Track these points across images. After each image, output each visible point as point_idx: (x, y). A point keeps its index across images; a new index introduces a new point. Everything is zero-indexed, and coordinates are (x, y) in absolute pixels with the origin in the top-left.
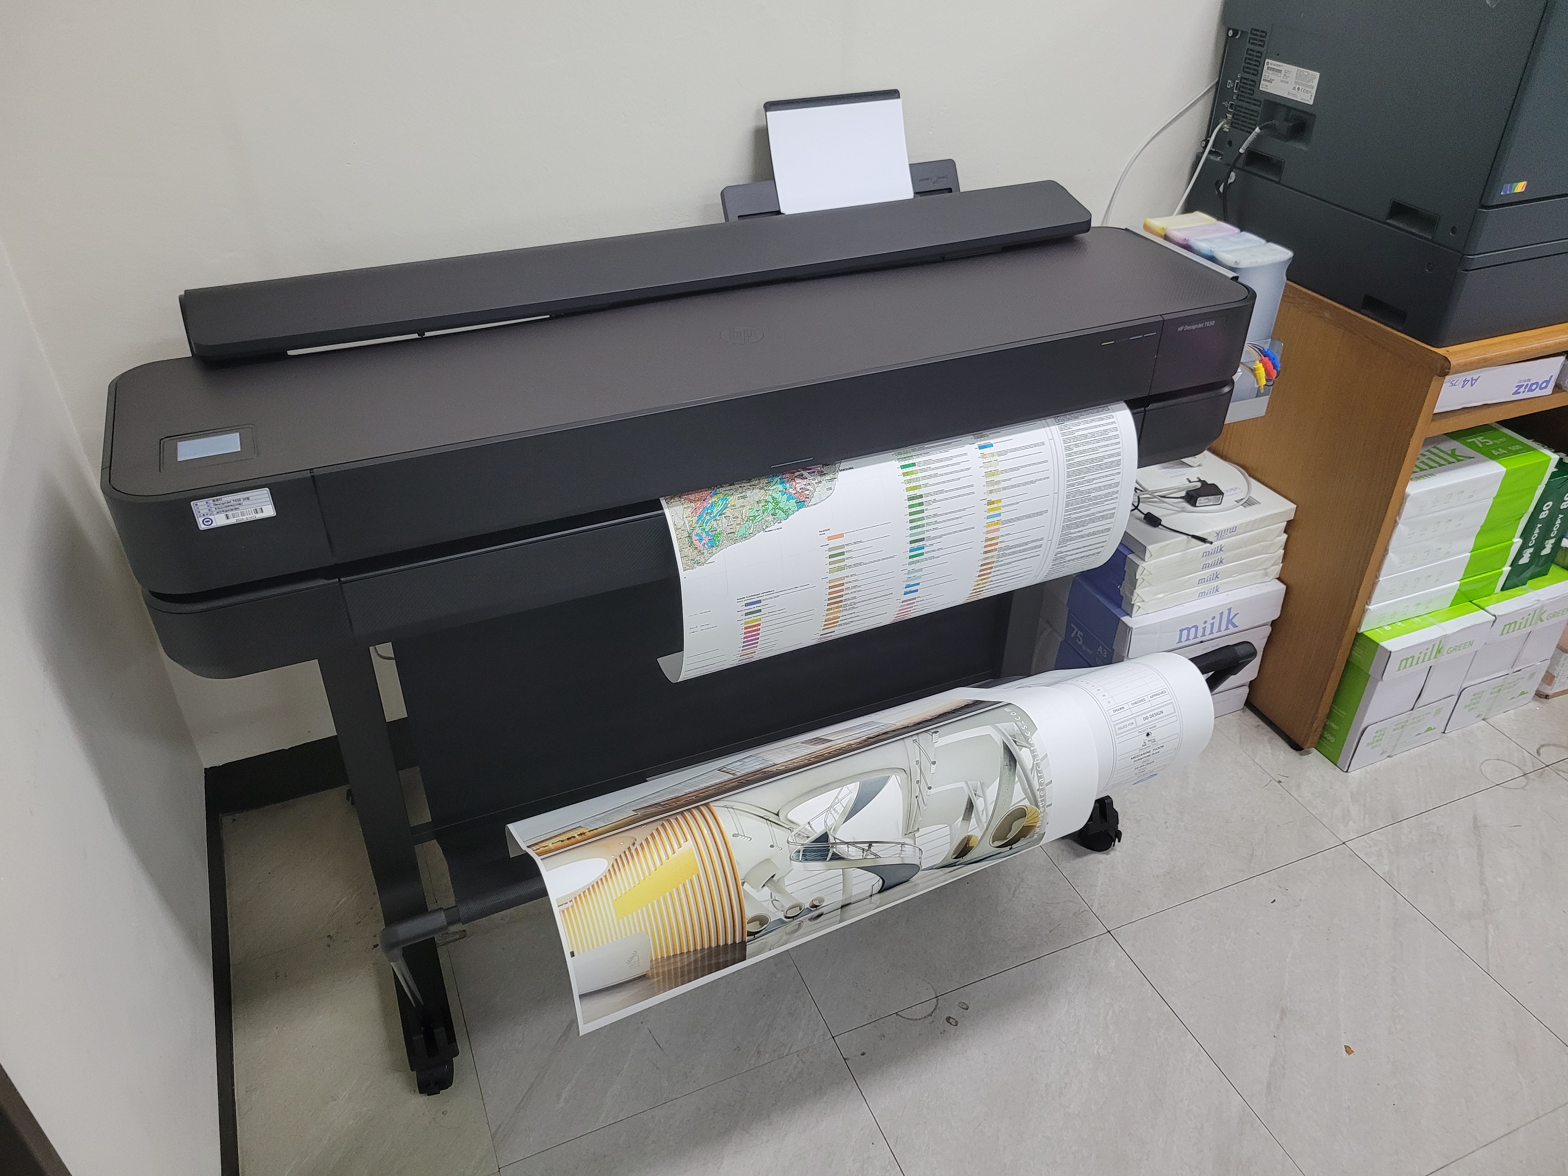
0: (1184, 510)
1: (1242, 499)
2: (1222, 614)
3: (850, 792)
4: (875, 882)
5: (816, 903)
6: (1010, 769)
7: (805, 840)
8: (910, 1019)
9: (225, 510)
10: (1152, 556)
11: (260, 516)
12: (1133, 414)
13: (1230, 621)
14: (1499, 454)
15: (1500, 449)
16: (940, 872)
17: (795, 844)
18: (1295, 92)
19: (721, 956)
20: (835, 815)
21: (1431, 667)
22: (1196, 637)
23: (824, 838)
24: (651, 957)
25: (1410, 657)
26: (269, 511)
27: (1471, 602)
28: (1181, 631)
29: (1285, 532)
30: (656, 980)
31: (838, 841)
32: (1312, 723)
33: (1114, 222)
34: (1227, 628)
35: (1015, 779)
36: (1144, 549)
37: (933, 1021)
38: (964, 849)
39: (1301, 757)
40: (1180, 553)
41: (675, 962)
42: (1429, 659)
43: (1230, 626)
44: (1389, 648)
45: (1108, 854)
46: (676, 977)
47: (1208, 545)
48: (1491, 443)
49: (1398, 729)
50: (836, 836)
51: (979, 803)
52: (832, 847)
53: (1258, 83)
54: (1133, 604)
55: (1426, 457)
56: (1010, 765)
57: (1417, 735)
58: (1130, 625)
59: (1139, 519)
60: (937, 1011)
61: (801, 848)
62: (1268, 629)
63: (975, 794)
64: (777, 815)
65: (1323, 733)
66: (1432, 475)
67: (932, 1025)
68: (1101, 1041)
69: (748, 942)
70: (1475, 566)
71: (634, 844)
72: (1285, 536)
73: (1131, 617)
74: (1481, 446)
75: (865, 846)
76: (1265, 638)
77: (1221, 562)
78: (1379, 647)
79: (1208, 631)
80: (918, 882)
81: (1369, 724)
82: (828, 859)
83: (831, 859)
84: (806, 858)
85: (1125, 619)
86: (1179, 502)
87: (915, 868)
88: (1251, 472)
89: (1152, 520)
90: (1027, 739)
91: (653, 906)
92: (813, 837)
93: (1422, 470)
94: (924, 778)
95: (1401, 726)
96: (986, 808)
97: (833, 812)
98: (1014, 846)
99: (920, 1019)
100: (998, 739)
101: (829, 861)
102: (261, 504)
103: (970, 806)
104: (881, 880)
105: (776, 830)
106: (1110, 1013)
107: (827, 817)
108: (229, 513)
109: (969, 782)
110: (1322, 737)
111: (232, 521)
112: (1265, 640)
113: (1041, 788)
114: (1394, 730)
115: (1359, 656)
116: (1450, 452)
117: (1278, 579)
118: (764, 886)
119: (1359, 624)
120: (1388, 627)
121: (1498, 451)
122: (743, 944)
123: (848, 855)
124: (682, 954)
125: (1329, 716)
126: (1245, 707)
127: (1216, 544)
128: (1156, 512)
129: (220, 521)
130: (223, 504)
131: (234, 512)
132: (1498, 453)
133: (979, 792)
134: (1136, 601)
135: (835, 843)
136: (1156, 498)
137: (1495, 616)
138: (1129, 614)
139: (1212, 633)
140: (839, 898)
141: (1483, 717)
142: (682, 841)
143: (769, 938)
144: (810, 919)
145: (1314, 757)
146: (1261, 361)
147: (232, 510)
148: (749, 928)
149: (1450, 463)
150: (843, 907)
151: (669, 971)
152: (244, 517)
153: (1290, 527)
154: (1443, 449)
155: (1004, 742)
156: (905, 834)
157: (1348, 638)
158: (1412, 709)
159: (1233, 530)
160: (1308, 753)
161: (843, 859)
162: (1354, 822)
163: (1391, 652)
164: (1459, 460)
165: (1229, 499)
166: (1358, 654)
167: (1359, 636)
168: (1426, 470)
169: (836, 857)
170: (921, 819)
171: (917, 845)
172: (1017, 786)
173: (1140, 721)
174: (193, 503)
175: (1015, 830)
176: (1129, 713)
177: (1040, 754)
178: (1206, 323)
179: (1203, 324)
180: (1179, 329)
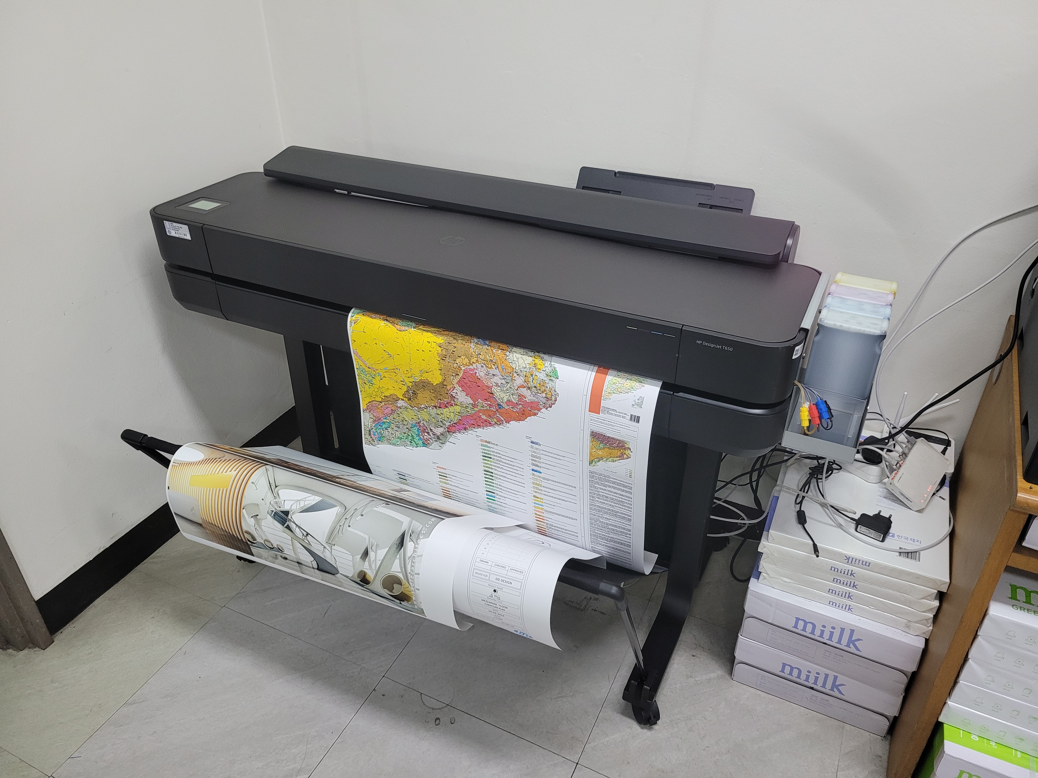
2: (842, 629)
3: (314, 499)
4: (312, 560)
5: (280, 548)
6: (397, 548)
7: (278, 508)
9: (175, 229)
10: (773, 539)
13: (852, 642)
16: (354, 585)
17: (273, 506)
19: (238, 542)
20: (298, 506)
22: (813, 633)
23: (286, 513)
26: (189, 237)
28: (798, 619)
31: (292, 520)
34: (848, 646)
35: (397, 555)
37: (430, 713)
38: (364, 579)
41: (214, 528)
43: (853, 646)
44: (947, 749)
50: (292, 517)
51: (372, 555)
52: (289, 521)
56: (398, 546)
60: (439, 711)
61: (274, 510)
63: (371, 548)
64: (276, 486)
69: (250, 545)
71: (220, 458)
73: (758, 581)
75: (305, 533)
79: (826, 636)
80: (337, 579)
84: (275, 517)
86: (845, 520)
87: (335, 569)
89: (801, 517)
90: (418, 538)
91: (204, 490)
92: (282, 509)
94: (351, 519)
96: (376, 561)
97: (298, 503)
98: (401, 602)
99: (427, 706)
100: (404, 527)
101: (285, 527)
103: (367, 553)
104: (315, 563)
105: (270, 493)
107: (294, 503)
109: (371, 538)
118: (252, 517)
122: (247, 544)
123: (296, 532)
124: (215, 525)
126: (887, 737)
133: (374, 548)
134: (762, 570)
139: (830, 640)
140: (292, 555)
143: (262, 552)
144: (281, 557)
146: (809, 407)
148: (247, 536)
150: (298, 563)
155: (404, 532)
156: (327, 542)
163: (945, 753)
165: (894, 542)
167: (939, 722)
169: (288, 527)
170: (337, 540)
171: (333, 554)
172: (397, 561)
173: (493, 578)
174: (164, 221)
175: (397, 590)
176: (489, 568)
177: (419, 552)
178: (724, 347)
179: (721, 346)
180: (697, 342)
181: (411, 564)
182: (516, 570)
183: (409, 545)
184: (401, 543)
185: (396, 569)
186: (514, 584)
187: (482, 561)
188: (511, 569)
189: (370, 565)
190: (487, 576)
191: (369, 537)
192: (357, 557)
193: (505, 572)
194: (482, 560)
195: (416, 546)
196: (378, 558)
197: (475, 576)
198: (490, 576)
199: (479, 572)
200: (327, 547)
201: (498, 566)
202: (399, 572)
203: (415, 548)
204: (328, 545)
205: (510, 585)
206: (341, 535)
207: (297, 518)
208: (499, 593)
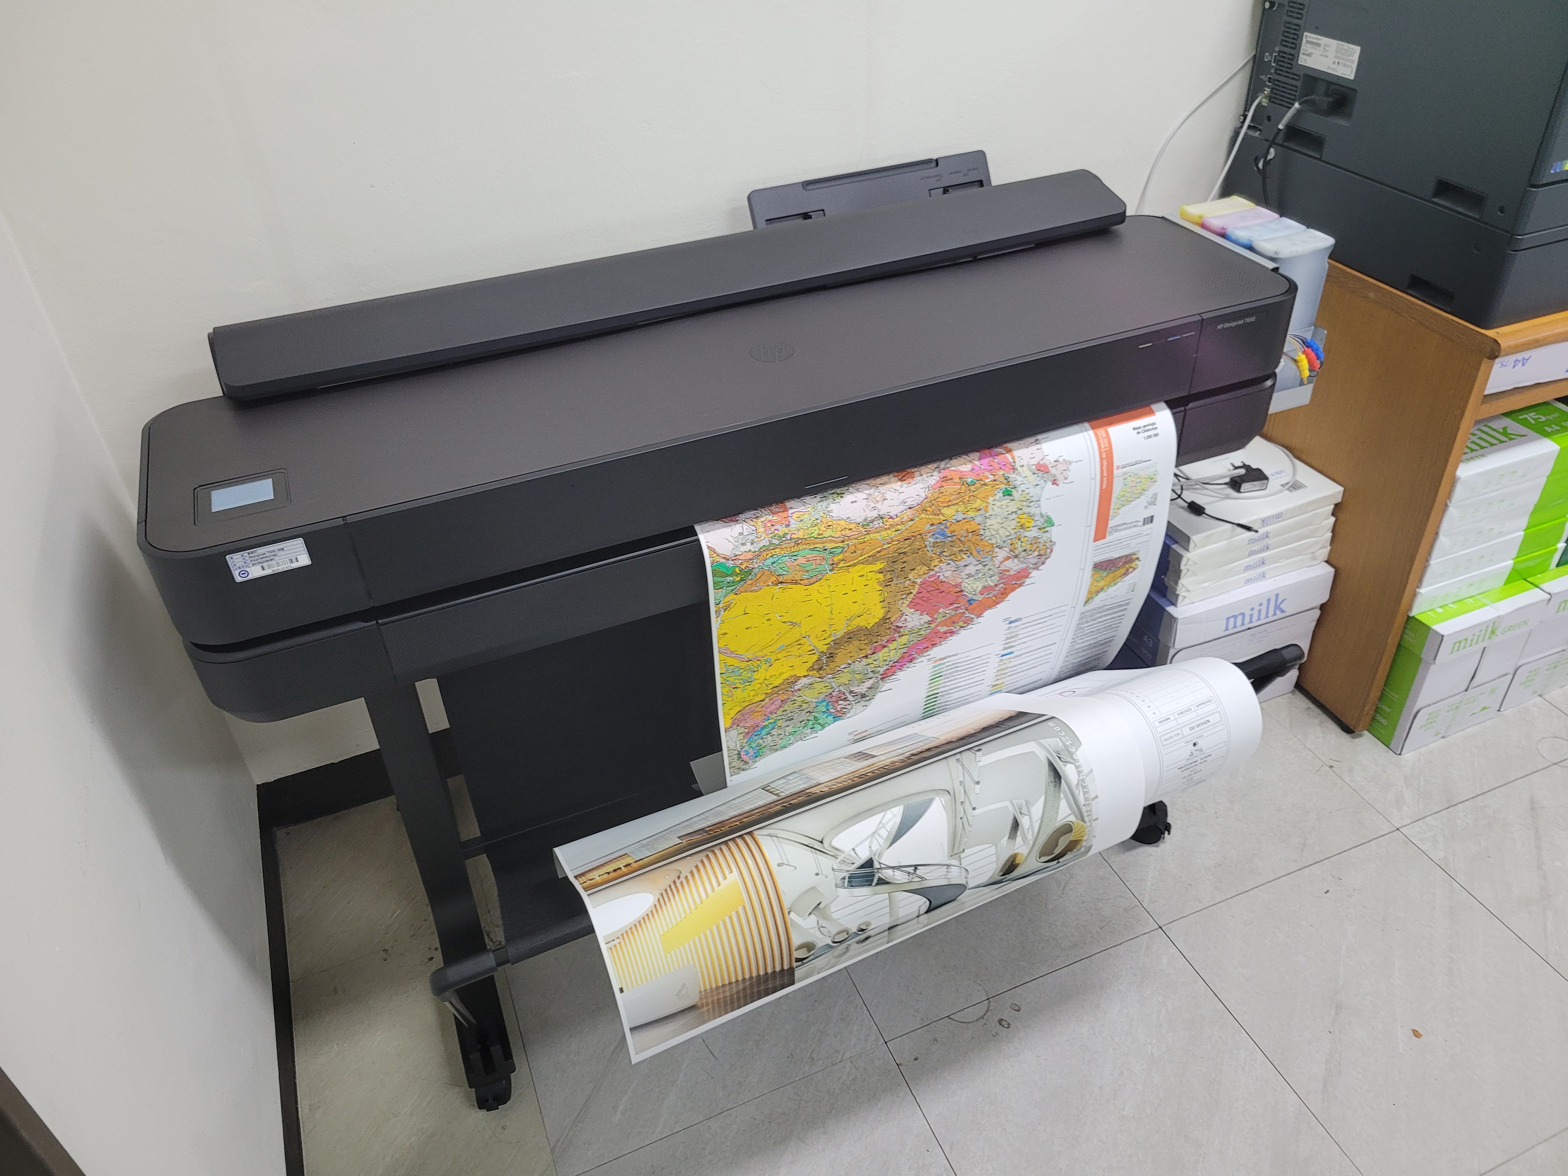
0: (1227, 497)
1: (1287, 483)
2: (1269, 600)
3: (894, 816)
4: (922, 903)
5: (863, 927)
6: (1055, 786)
7: (850, 867)
8: (962, 1022)
9: (261, 561)
10: (1196, 546)
11: (295, 565)
12: (1173, 414)
13: (1277, 607)
14: (1552, 431)
15: (1553, 426)
16: (987, 889)
17: (840, 871)
18: (1336, 66)
19: (770, 982)
20: (880, 840)
21: (1485, 648)
22: (1243, 624)
23: (869, 863)
24: (700, 989)
25: (1463, 639)
26: (304, 560)
27: (1525, 579)
28: (1228, 619)
29: (1333, 514)
30: (705, 1009)
31: (883, 866)
32: (1364, 707)
33: (1149, 210)
34: (1275, 614)
36: (1188, 539)
37: (985, 1024)
38: (1010, 867)
39: (1353, 740)
40: (1225, 542)
41: (724, 992)
42: (1483, 640)
43: (1278, 612)
44: (1442, 632)
45: (1157, 846)
46: (725, 1005)
47: (1252, 533)
48: (1543, 419)
49: (1452, 710)
50: (881, 862)
51: (1024, 822)
52: (878, 872)
53: (1296, 56)
54: (1178, 595)
55: (1477, 437)
56: (1055, 782)
57: (1472, 715)
58: (1175, 614)
59: (1182, 508)
60: (989, 1013)
61: (847, 875)
62: (1317, 613)
63: (1020, 813)
64: (821, 842)
65: (1375, 715)
66: (1483, 455)
67: (985, 1027)
68: (1154, 1041)
69: (796, 967)
70: (1528, 544)
71: (679, 877)
72: (1333, 519)
73: (1176, 606)
74: (1533, 422)
75: (911, 870)
76: (1313, 621)
77: (1267, 548)
78: (1431, 631)
79: (1255, 618)
80: (965, 900)
81: (1423, 706)
82: (874, 884)
83: (877, 884)
84: (851, 885)
85: (1170, 609)
86: (1224, 488)
87: (962, 888)
88: (1296, 453)
89: (1196, 509)
90: (1071, 754)
91: (700, 939)
92: (859, 863)
93: (1473, 450)
94: (968, 798)
95: (1454, 707)
96: (1032, 826)
97: (877, 837)
98: (1061, 860)
99: (972, 1022)
100: (1042, 756)
101: (875, 886)
102: (295, 554)
103: (1016, 825)
104: (928, 902)
105: (821, 857)
106: (1164, 1012)
107: (871, 842)
108: (265, 565)
109: (1014, 801)
110: (1373, 719)
111: (268, 572)
112: (1314, 623)
113: (1087, 802)
114: (1448, 711)
115: (1410, 639)
116: (1501, 431)
117: (1327, 562)
118: (810, 914)
119: (1410, 607)
120: (1440, 609)
121: (1552, 428)
122: (791, 970)
123: (894, 879)
124: (730, 983)
125: (1380, 699)
126: (1295, 689)
127: (1262, 531)
128: (1200, 500)
129: (256, 572)
130: (258, 556)
131: (269, 563)
132: (1551, 429)
133: (1024, 811)
134: (1181, 590)
135: (881, 868)
136: (1198, 485)
137: (1550, 594)
138: (1174, 604)
139: (1259, 619)
140: (886, 921)
141: (1539, 693)
142: (727, 872)
143: (818, 963)
144: (858, 942)
145: (1367, 740)
146: (1304, 352)
147: (267, 561)
148: (797, 954)
149: (1502, 442)
150: (890, 929)
151: (718, 1000)
152: (279, 568)
153: (1337, 510)
154: (1494, 428)
155: (1049, 760)
156: (951, 856)
157: (1399, 621)
158: (1466, 690)
159: (1279, 517)
160: (1360, 736)
161: (888, 883)
162: (1408, 807)
163: (1443, 636)
164: (1511, 439)
165: (1274, 483)
166: (1409, 638)
167: (1409, 619)
168: (1477, 450)
169: (882, 882)
170: (966, 840)
171: (962, 866)
172: (1062, 802)
173: (1184, 732)
174: (228, 557)
175: (1060, 845)
176: (1174, 723)
177: (1085, 769)
181: (1083, 791)
182: (1202, 704)
183: (1069, 771)
184: (1057, 776)
185: (1064, 814)
186: (1214, 719)
188: (1197, 707)
189: (1025, 839)
190: (1178, 734)
191: (1011, 801)
192: (1002, 841)
193: (1194, 715)
194: (1160, 721)
195: (1075, 765)
196: (1034, 821)
197: (1165, 745)
199: (1167, 736)
200: (953, 862)
201: (1182, 713)
202: (1070, 815)
203: (1077, 767)
204: (954, 859)
205: (1209, 724)
206: (969, 829)
207: (887, 858)
208: (1200, 743)
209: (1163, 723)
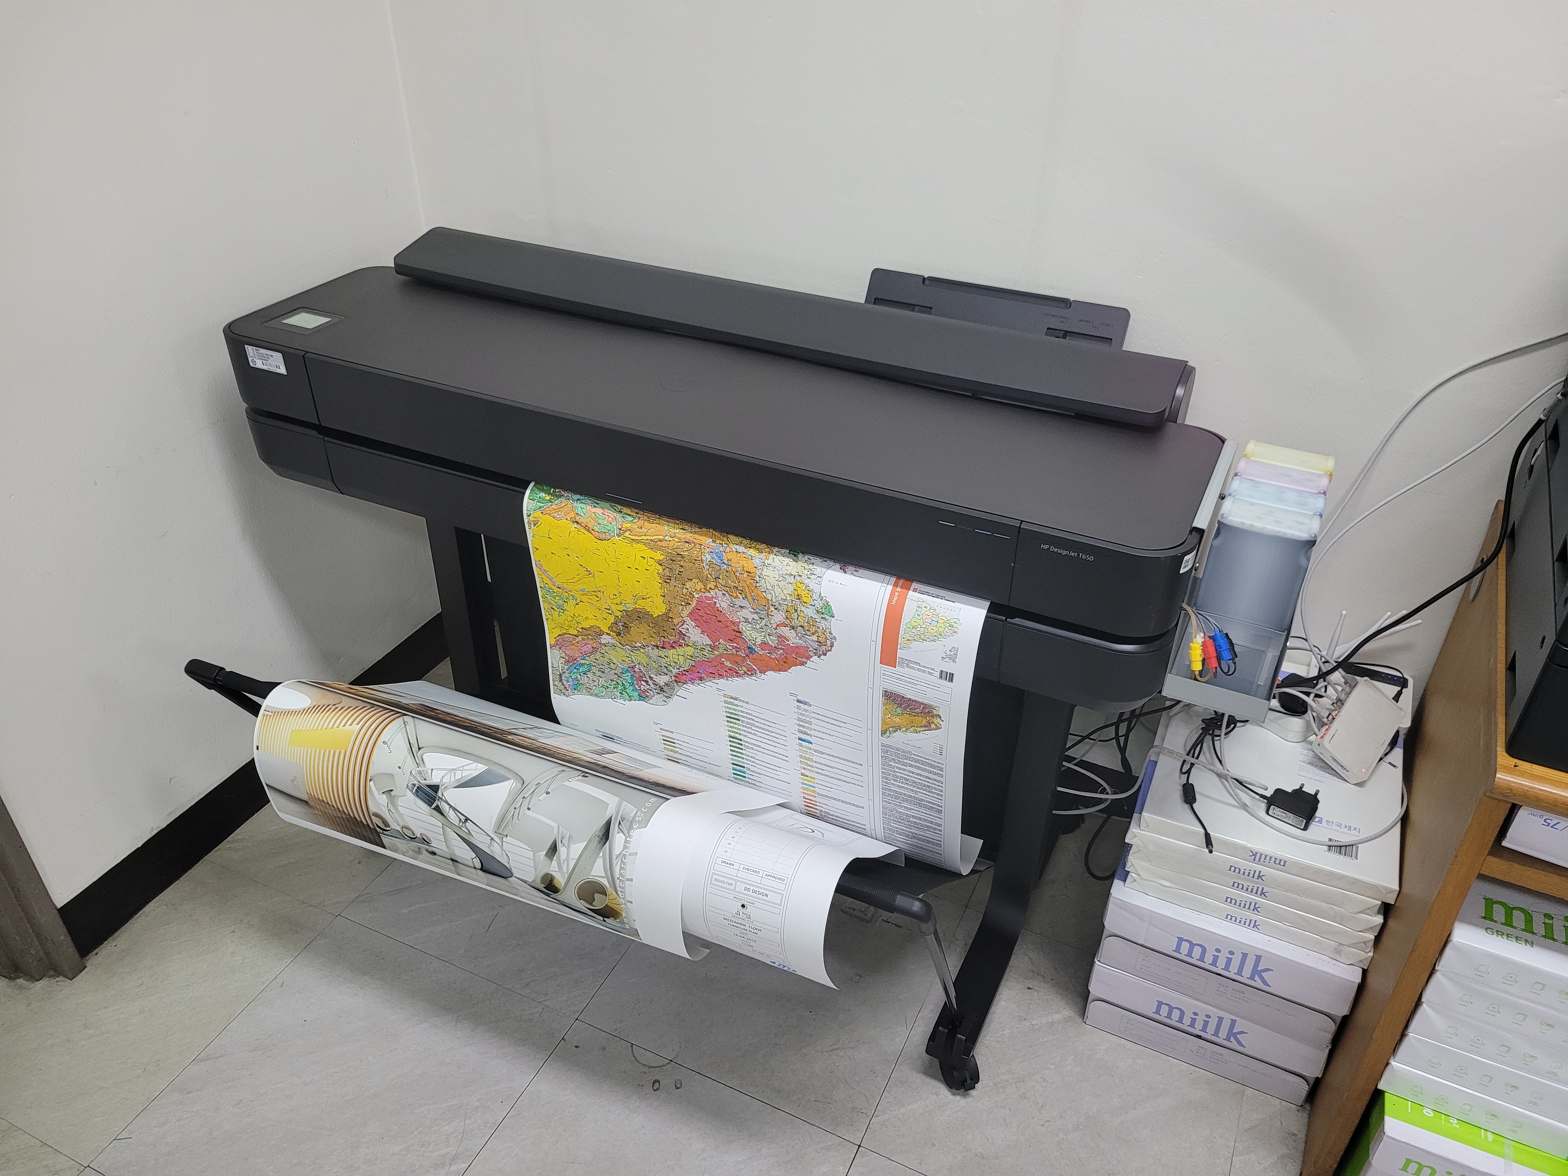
2: (1244, 954)
3: (474, 769)
4: (474, 857)
5: (428, 840)
6: (599, 842)
7: (423, 779)
8: (633, 1057)
9: (262, 358)
13: (1257, 972)
16: (534, 892)
17: (416, 777)
19: (362, 829)
20: (452, 777)
22: (1201, 959)
23: (435, 788)
24: (307, 789)
26: (283, 370)
28: (1182, 940)
30: (313, 811)
31: (444, 798)
34: (1253, 979)
35: (600, 853)
36: (1140, 812)
37: (645, 1073)
38: (551, 885)
41: (326, 807)
43: (1258, 978)
50: (444, 794)
51: (563, 851)
52: (439, 800)
56: (601, 839)
61: (418, 784)
63: (562, 841)
64: (420, 748)
67: (642, 1075)
69: (380, 833)
71: (334, 705)
73: (1124, 884)
75: (463, 818)
79: (1220, 964)
80: (514, 887)
82: (433, 807)
83: (435, 809)
84: (417, 794)
85: (1116, 882)
87: (508, 871)
89: (1187, 794)
90: (631, 829)
91: (311, 752)
92: (430, 782)
94: (532, 799)
96: (568, 860)
97: (453, 774)
98: (605, 919)
99: (639, 1063)
100: (610, 812)
101: (433, 809)
103: (555, 848)
104: (479, 861)
105: (410, 759)
107: (445, 774)
113: (621, 878)
117: (1363, 969)
118: (384, 793)
122: (376, 832)
123: (448, 815)
124: (327, 803)
133: (565, 841)
135: (442, 799)
138: (1121, 880)
139: (1227, 970)
143: (398, 843)
144: (424, 850)
146: (1203, 642)
148: (377, 820)
150: (452, 860)
155: (611, 819)
156: (495, 832)
159: (1279, 862)
161: (443, 814)
163: (1386, 1134)
167: (1378, 1090)
169: (439, 811)
170: (513, 828)
171: (504, 848)
172: (600, 861)
173: (741, 887)
174: (246, 346)
175: (599, 902)
176: (734, 872)
177: (632, 848)
178: (1081, 554)
179: (1076, 554)
180: (1042, 546)
181: (621, 865)
182: (774, 877)
183: (618, 838)
184: (606, 835)
185: (597, 872)
186: (772, 897)
187: (725, 862)
188: (767, 875)
189: (560, 867)
190: (732, 884)
191: (559, 826)
192: (540, 853)
193: (758, 880)
194: (724, 860)
195: (628, 839)
196: (571, 856)
197: (715, 885)
198: (736, 885)
199: (721, 879)
200: (496, 839)
201: (748, 869)
202: (603, 877)
203: (626, 842)
204: (497, 836)
205: (765, 898)
206: (517, 822)
207: (450, 795)
208: (749, 909)
209: (724, 864)
